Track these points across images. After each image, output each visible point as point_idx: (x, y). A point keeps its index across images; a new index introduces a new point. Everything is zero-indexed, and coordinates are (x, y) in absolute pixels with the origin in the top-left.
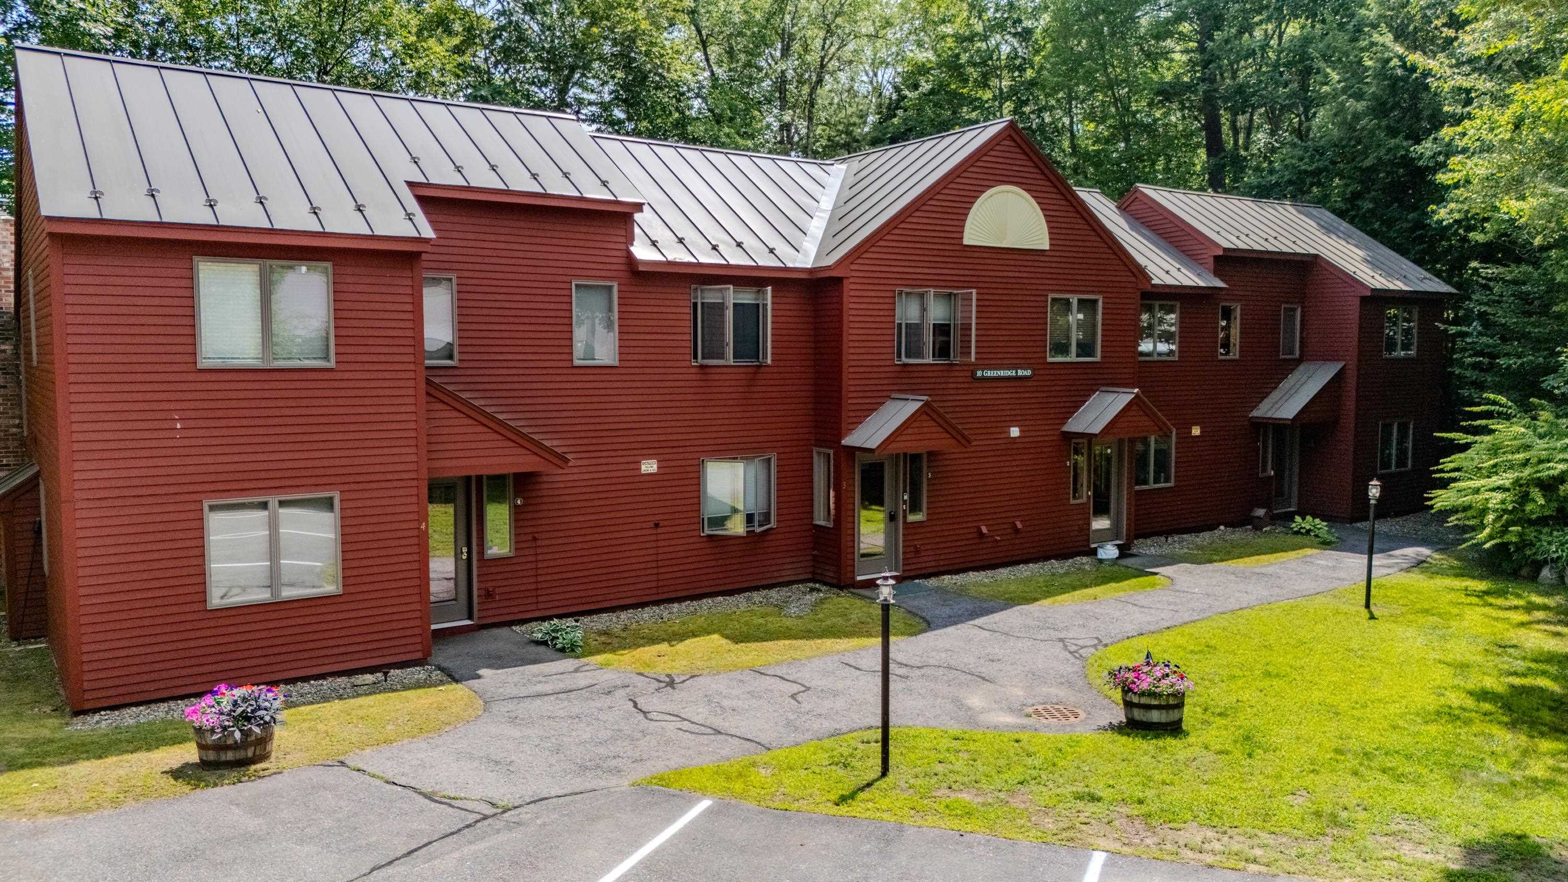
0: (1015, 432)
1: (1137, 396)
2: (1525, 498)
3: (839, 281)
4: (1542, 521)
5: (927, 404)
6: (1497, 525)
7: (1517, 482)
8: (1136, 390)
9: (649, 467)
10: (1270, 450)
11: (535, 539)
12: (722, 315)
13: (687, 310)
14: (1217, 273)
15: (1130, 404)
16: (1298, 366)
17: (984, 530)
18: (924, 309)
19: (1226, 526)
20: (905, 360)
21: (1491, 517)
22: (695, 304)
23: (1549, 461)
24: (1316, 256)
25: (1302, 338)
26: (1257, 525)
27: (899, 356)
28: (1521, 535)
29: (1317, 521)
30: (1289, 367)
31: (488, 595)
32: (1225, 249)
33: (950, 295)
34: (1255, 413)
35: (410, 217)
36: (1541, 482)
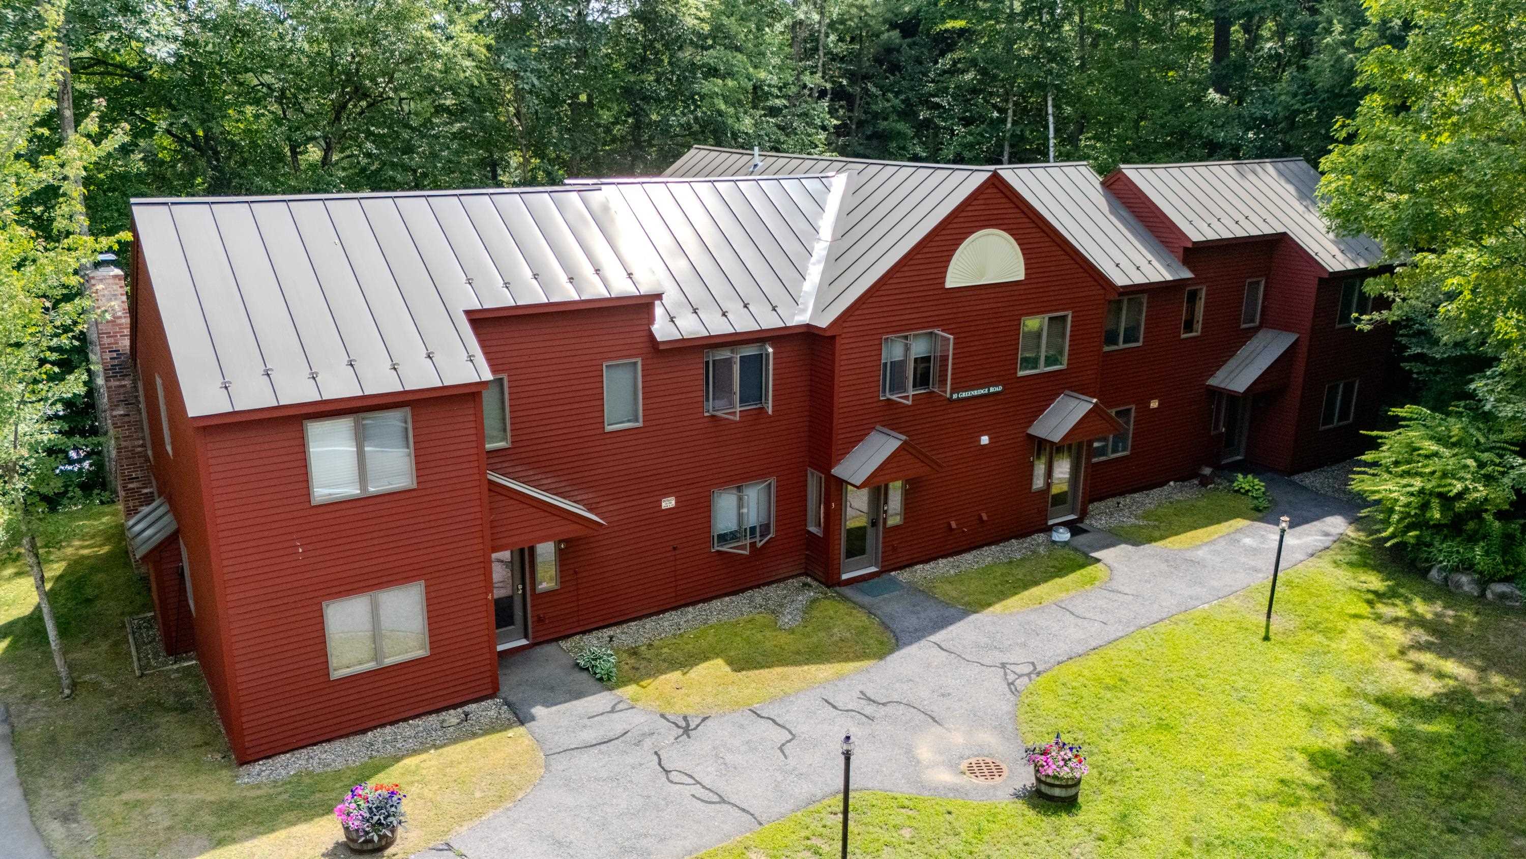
0: (985, 440)
1: (1096, 405)
2: (1425, 506)
3: (833, 337)
4: (1438, 527)
5: (905, 442)
6: (1401, 526)
7: (1422, 491)
8: (1095, 400)
9: (669, 503)
10: (1223, 414)
11: (576, 573)
12: (730, 369)
13: (701, 371)
14: (1187, 265)
15: (1090, 411)
16: (1257, 332)
17: (954, 525)
18: (907, 349)
19: (1176, 481)
20: (888, 396)
21: (1395, 517)
22: (707, 363)
24: (1284, 235)
25: (1263, 307)
26: (1204, 482)
27: (884, 391)
28: (1417, 537)
29: (1256, 481)
30: (1247, 336)
31: (540, 620)
32: (1192, 242)
33: (931, 333)
34: (1212, 382)
35: (471, 359)
36: (1440, 495)
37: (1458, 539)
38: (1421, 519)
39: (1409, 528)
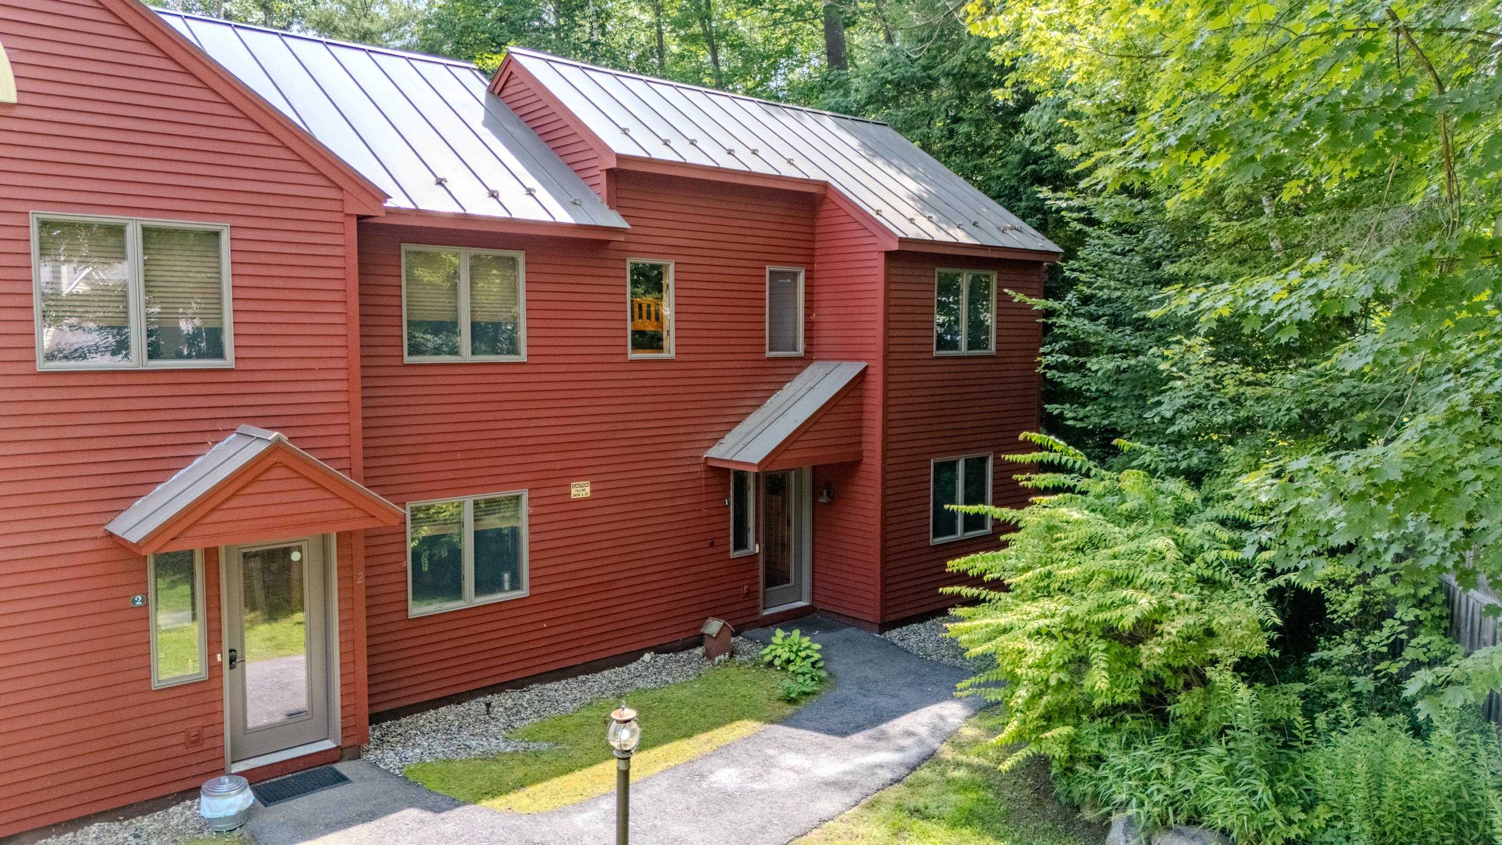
1: (277, 444)
6: (1033, 715)
7: (1070, 628)
8: (273, 435)
10: (752, 509)
14: (614, 202)
16: (803, 368)
19: (658, 650)
21: (1023, 693)
23: (1129, 582)
24: (825, 185)
25: (807, 321)
26: (711, 649)
28: (1068, 741)
30: (785, 371)
32: (620, 158)
34: (715, 452)
36: (1109, 632)
37: (1160, 741)
38: (1074, 694)
39: (1049, 719)
